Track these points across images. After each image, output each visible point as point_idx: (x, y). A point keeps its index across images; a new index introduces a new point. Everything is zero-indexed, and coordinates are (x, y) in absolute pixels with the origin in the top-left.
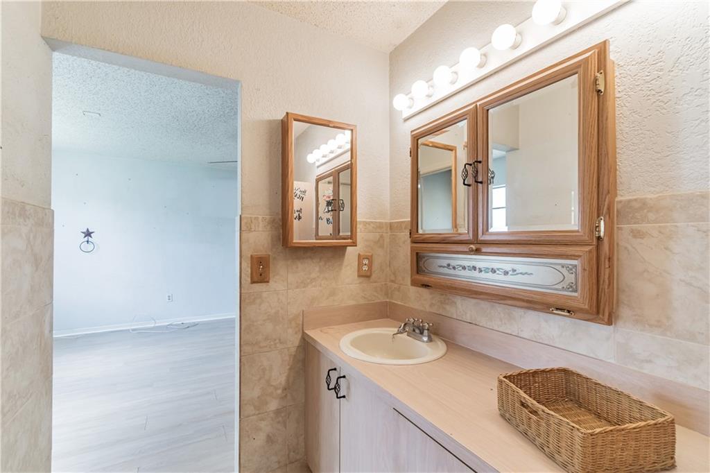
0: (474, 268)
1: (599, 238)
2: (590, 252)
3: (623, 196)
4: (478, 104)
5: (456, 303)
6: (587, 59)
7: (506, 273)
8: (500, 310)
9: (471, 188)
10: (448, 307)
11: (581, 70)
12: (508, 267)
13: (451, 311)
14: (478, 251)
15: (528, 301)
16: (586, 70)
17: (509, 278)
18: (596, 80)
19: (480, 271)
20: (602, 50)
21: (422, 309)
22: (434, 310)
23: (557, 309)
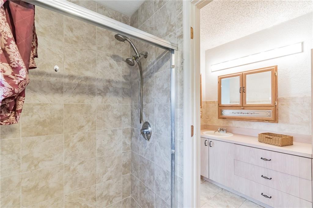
0: (242, 113)
1: (276, 106)
2: (274, 108)
3: (279, 97)
4: (243, 73)
5: (232, 123)
6: (273, 69)
7: (252, 114)
8: (247, 123)
9: (241, 93)
10: (229, 124)
11: (272, 70)
12: (252, 112)
13: (230, 125)
14: (243, 109)
15: (258, 120)
16: (273, 71)
17: (253, 115)
18: (275, 73)
19: (244, 113)
20: (276, 67)
21: (219, 125)
22: (224, 125)
23: (266, 121)
